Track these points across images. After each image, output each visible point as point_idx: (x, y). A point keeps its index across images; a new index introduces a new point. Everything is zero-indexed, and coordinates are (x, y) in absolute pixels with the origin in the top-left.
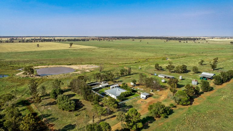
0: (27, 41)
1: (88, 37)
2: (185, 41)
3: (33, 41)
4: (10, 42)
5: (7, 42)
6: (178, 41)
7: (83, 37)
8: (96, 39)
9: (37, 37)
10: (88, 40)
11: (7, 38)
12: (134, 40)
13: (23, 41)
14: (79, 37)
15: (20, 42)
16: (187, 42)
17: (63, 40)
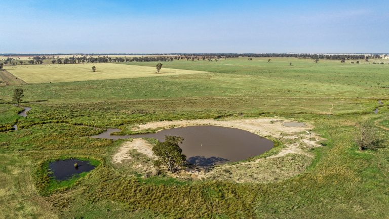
0: (66, 61)
1: (163, 54)
2: (355, 61)
3: (77, 61)
4: (36, 64)
5: (31, 62)
6: (338, 61)
7: (154, 54)
8: (182, 58)
9: (77, 54)
10: (172, 60)
11: (28, 57)
12: (251, 59)
13: (59, 61)
14: (148, 54)
15: (53, 62)
16: (358, 62)
17: (127, 60)
